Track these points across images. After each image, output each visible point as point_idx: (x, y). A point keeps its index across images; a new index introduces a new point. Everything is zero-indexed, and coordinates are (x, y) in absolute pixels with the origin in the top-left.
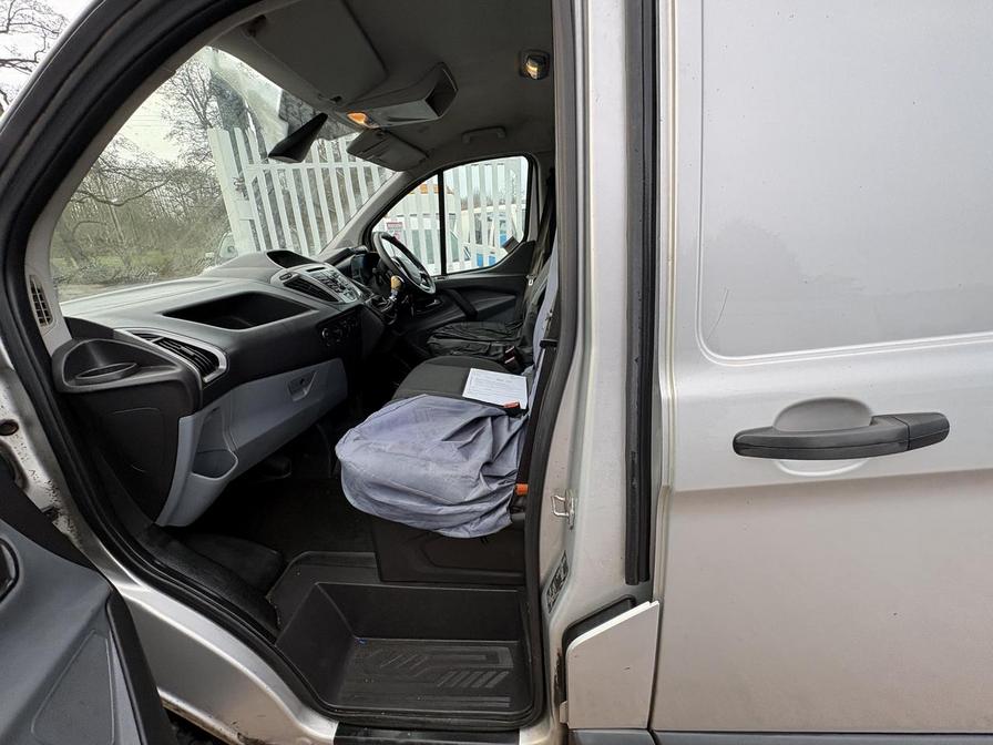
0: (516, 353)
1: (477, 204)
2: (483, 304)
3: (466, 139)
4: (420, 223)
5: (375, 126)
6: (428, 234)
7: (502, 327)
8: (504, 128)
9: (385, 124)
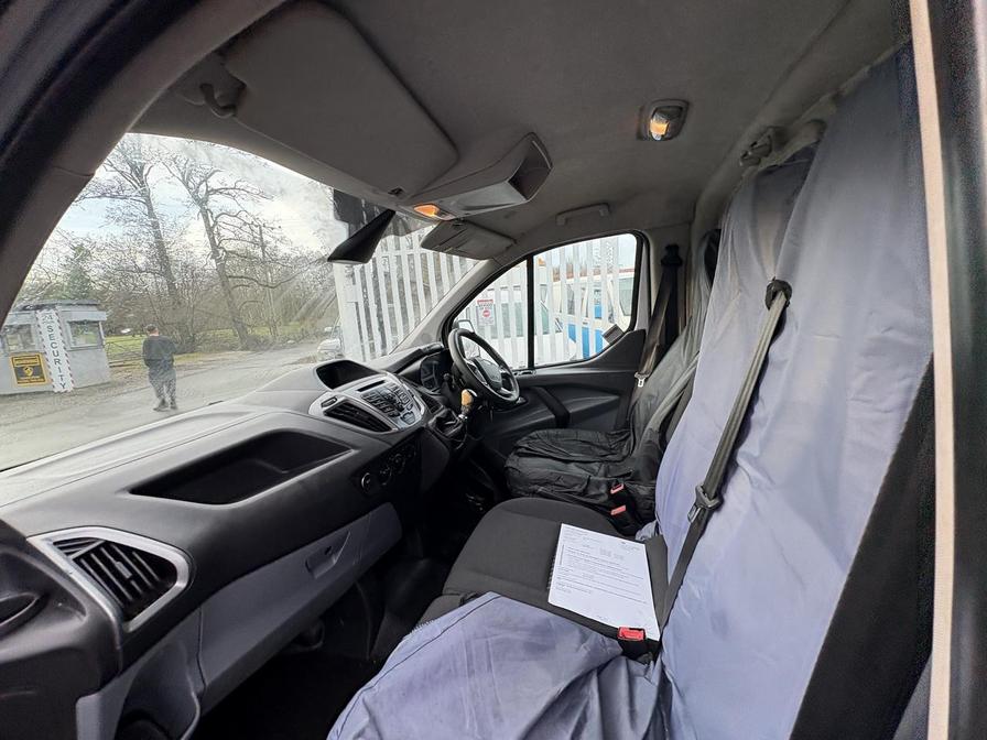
0: (625, 498)
1: (570, 274)
2: (576, 406)
3: (561, 220)
4: (511, 297)
5: (450, 217)
6: (518, 306)
7: (602, 438)
8: (606, 204)
9: (462, 214)
